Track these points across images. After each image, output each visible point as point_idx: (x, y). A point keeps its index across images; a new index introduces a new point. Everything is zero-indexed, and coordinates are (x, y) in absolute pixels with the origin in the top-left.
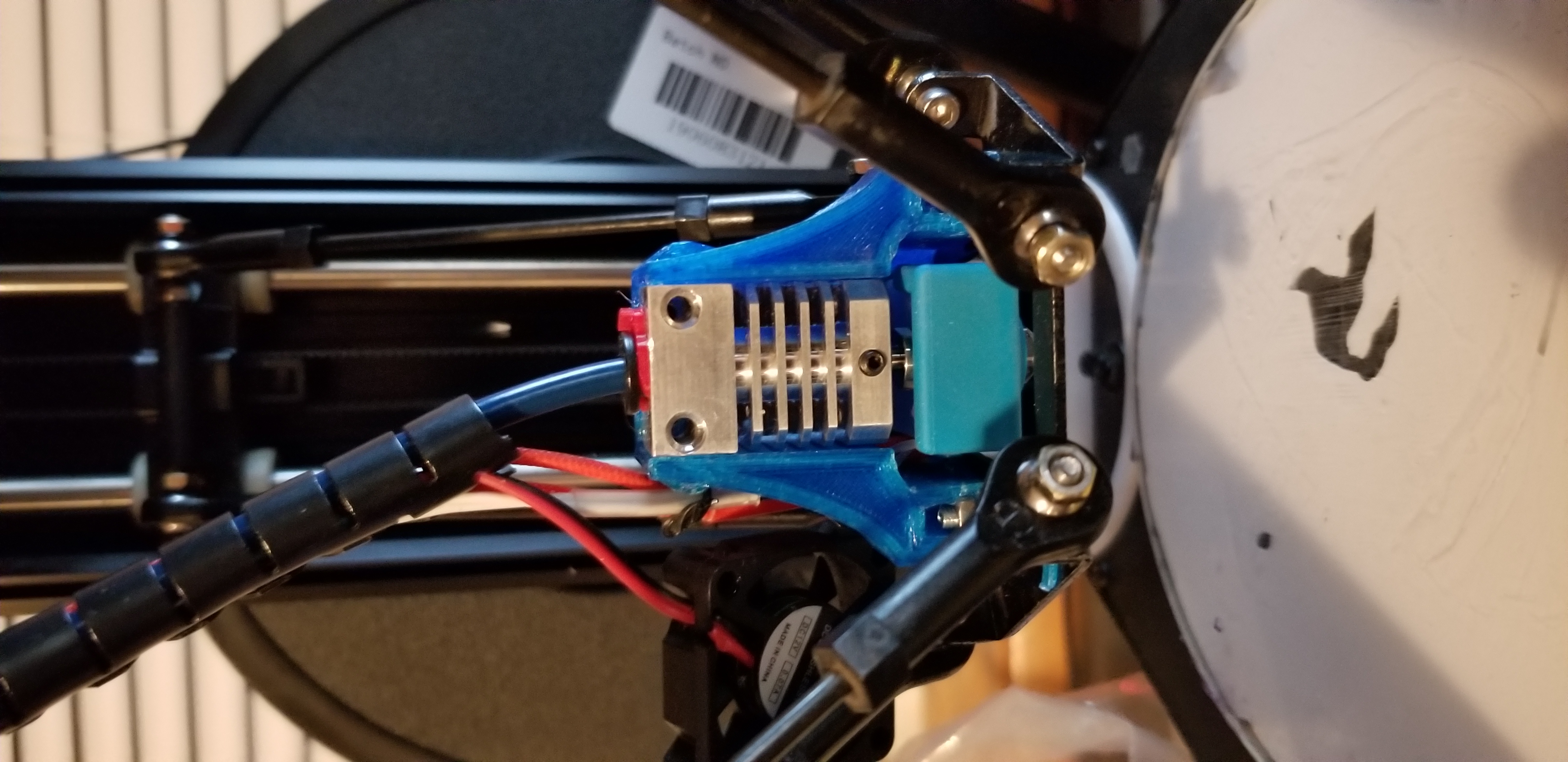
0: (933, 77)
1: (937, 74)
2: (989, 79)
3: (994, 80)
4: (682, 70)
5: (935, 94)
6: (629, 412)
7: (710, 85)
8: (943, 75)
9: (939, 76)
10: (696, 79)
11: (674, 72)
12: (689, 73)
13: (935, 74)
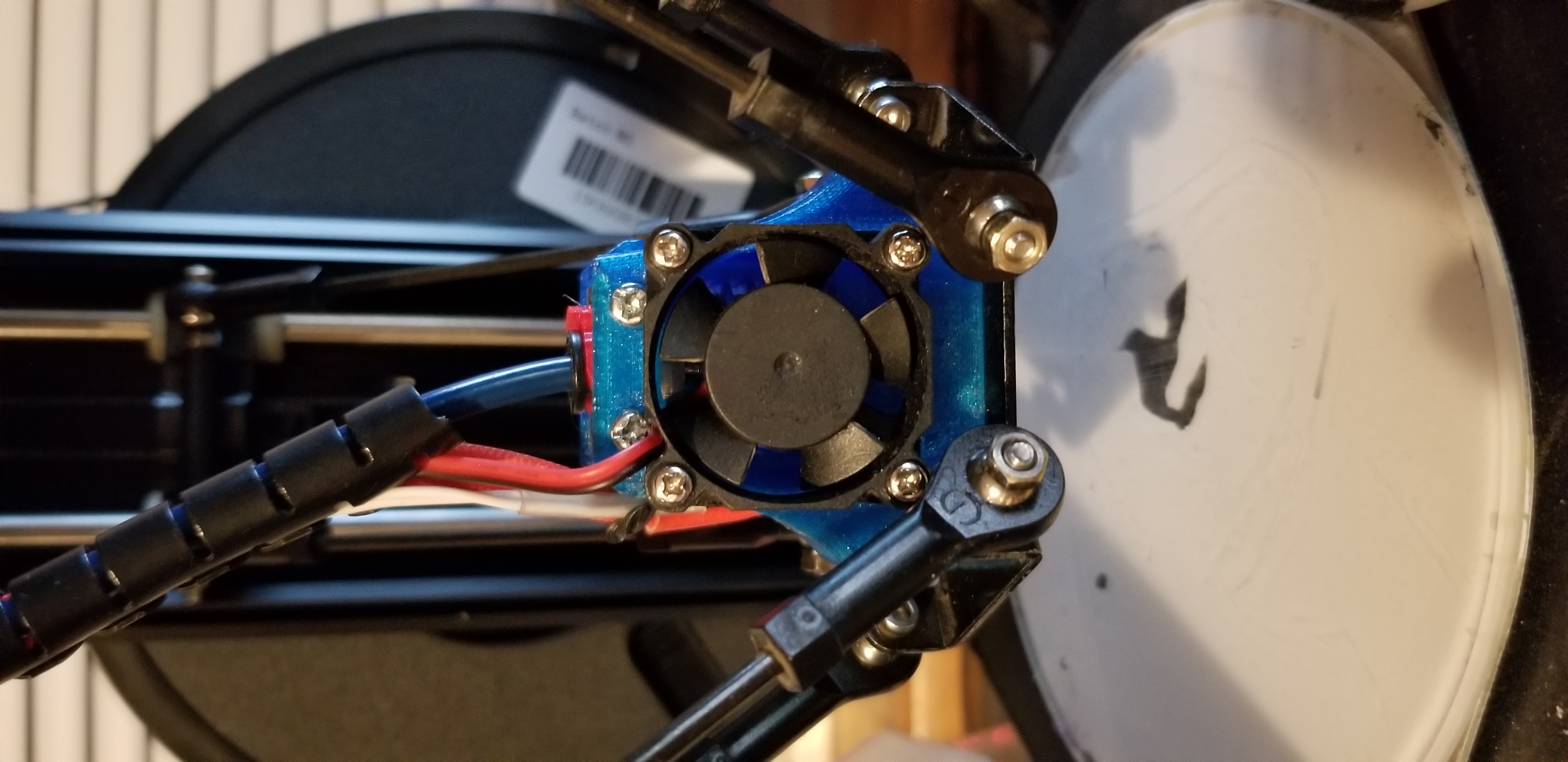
0: (885, 85)
1: (889, 82)
2: (940, 89)
3: (944, 90)
4: (589, 146)
5: (886, 101)
6: (575, 411)
7: (615, 160)
8: (895, 84)
9: (892, 85)
10: (602, 155)
11: (580, 148)
12: (596, 149)
13: (886, 83)
